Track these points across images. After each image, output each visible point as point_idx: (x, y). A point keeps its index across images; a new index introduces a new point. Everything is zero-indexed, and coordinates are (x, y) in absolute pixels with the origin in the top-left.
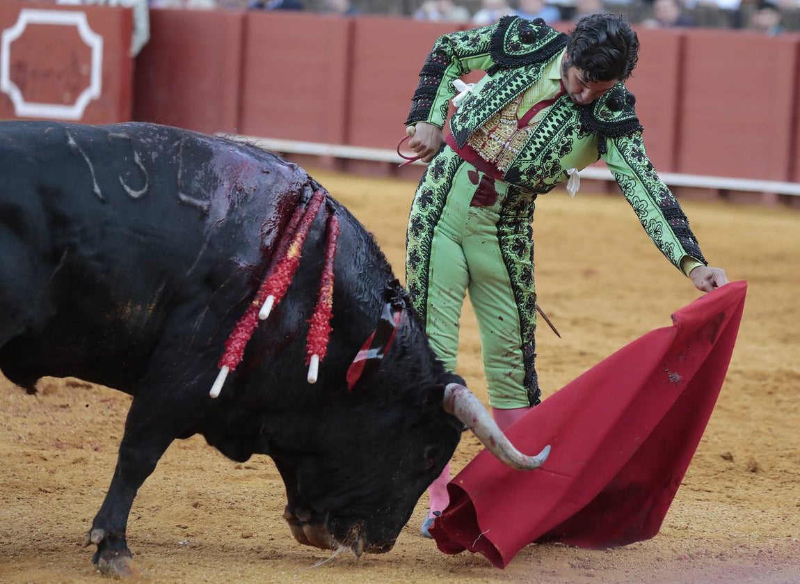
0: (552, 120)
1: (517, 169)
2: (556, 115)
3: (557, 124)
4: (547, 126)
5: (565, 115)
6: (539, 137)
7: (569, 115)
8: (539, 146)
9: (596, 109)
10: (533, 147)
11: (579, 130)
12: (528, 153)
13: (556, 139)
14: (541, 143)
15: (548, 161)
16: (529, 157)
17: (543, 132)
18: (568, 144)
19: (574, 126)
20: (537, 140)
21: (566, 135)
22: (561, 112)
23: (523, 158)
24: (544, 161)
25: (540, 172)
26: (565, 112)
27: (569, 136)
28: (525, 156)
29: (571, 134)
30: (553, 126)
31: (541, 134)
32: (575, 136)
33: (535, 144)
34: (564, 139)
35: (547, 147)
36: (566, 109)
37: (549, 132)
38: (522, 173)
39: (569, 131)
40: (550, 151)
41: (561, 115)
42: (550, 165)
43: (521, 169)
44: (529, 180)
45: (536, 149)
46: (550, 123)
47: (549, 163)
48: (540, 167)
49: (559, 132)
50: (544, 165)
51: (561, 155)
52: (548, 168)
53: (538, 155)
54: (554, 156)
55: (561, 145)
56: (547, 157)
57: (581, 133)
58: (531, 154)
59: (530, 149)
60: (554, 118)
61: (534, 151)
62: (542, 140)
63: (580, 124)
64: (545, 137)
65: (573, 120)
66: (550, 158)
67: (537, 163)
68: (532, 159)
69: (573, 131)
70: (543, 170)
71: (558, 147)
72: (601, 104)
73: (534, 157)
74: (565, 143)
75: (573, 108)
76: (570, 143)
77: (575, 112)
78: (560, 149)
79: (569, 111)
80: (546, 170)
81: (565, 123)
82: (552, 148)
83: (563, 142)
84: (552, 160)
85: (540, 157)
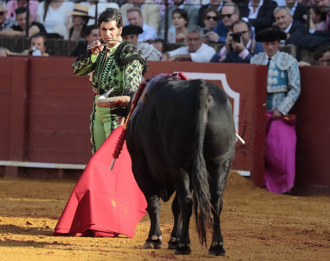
1: (102, 89)
3: (108, 67)
4: (105, 69)
5: (111, 63)
8: (105, 78)
9: (121, 55)
15: (111, 81)
16: (103, 83)
18: (115, 72)
19: (115, 65)
21: (113, 69)
24: (109, 81)
25: (110, 86)
26: (110, 61)
27: (114, 69)
28: (102, 83)
29: (115, 68)
30: (108, 68)
34: (113, 71)
35: (108, 76)
37: (107, 71)
38: (104, 89)
39: (114, 67)
40: (110, 77)
41: (109, 63)
42: (113, 82)
43: (103, 88)
45: (104, 79)
47: (112, 81)
48: (109, 85)
49: (110, 69)
50: (110, 83)
51: (115, 76)
52: (113, 83)
53: (106, 81)
54: (113, 78)
55: (113, 73)
56: (110, 80)
57: (119, 66)
61: (104, 80)
62: (105, 75)
63: (117, 63)
65: (114, 63)
66: (111, 79)
67: (107, 83)
69: (115, 67)
70: (111, 84)
71: (112, 75)
72: (123, 53)
73: (105, 82)
74: (114, 72)
75: (113, 59)
76: (116, 71)
77: (114, 60)
78: (113, 75)
79: (112, 61)
80: (113, 84)
81: (111, 65)
82: (110, 76)
83: (113, 72)
84: (113, 80)
85: (107, 81)
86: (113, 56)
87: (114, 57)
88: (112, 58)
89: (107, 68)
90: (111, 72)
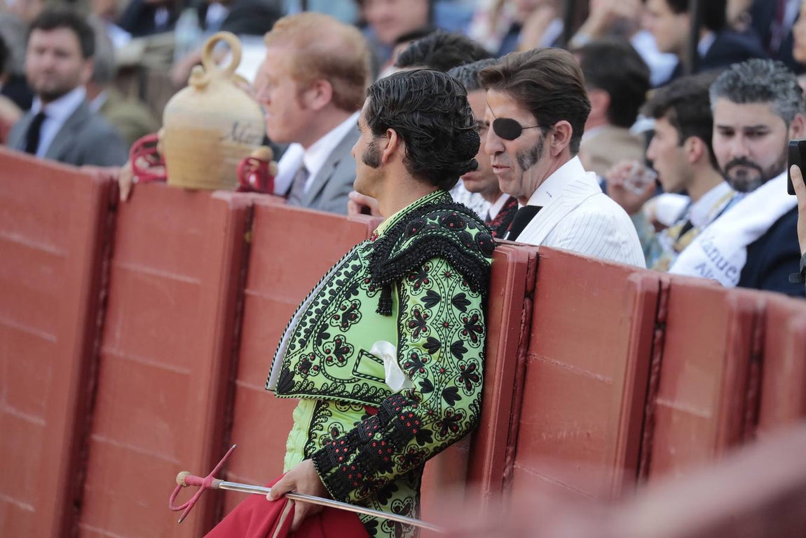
0: (331, 285)
1: (288, 370)
2: (340, 275)
3: (335, 288)
4: (323, 296)
5: (351, 271)
6: (311, 314)
8: (309, 326)
10: (302, 330)
11: (369, 284)
12: (296, 342)
13: (333, 308)
14: (311, 320)
15: (324, 341)
16: (298, 347)
17: (317, 304)
18: (351, 309)
19: (360, 282)
20: (308, 319)
21: (348, 297)
22: (346, 270)
23: (292, 352)
24: (318, 343)
25: (316, 362)
26: (354, 267)
27: (353, 297)
28: (294, 348)
29: (356, 293)
30: (331, 292)
31: (314, 309)
32: (362, 295)
33: (305, 324)
35: (319, 323)
36: (357, 262)
37: (324, 302)
38: (293, 373)
39: (353, 290)
40: (325, 327)
41: (346, 273)
42: (332, 347)
43: (291, 369)
44: (305, 379)
45: (306, 331)
46: (327, 290)
47: (329, 344)
48: (314, 356)
49: (338, 296)
50: (321, 348)
52: (328, 352)
53: (308, 339)
54: (333, 331)
55: (340, 313)
56: (323, 335)
57: (372, 289)
58: (300, 341)
59: (299, 335)
60: (335, 280)
61: (303, 336)
63: (370, 277)
64: (316, 311)
65: (361, 273)
66: (328, 336)
67: (309, 349)
68: (302, 347)
69: (359, 289)
70: (320, 355)
71: (337, 318)
73: (303, 344)
74: (348, 308)
76: (355, 307)
78: (341, 320)
80: (327, 356)
81: (348, 281)
82: (328, 322)
83: (344, 308)
84: (331, 339)
86: (372, 249)
87: (371, 254)
89: (330, 288)
90: (336, 309)
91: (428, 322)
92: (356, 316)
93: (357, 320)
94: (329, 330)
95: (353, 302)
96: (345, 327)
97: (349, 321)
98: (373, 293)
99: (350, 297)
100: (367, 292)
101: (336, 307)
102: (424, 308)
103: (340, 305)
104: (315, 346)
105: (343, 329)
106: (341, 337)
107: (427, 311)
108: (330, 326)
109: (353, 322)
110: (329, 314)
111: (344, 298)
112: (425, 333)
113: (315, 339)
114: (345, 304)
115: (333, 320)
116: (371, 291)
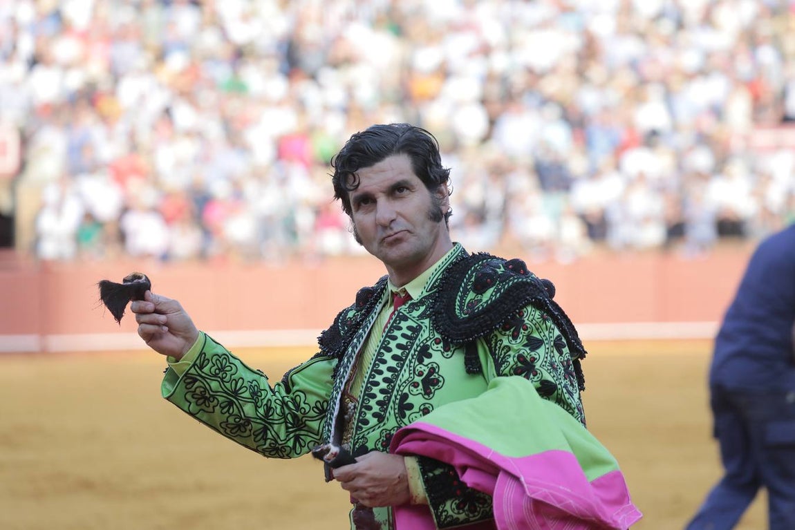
0: (389, 350)
1: (363, 448)
2: (395, 338)
3: (399, 352)
4: (384, 362)
5: (409, 333)
6: (377, 384)
7: (416, 330)
8: (380, 397)
9: (457, 303)
10: (372, 403)
11: (441, 344)
12: (369, 416)
13: (406, 375)
14: (382, 391)
15: (408, 413)
16: (373, 421)
17: (380, 373)
18: (430, 373)
19: (429, 343)
20: (375, 390)
21: (421, 361)
22: (401, 332)
23: (365, 427)
24: (401, 414)
26: (409, 328)
27: (426, 361)
28: (366, 423)
29: (430, 356)
30: (395, 357)
31: (379, 378)
32: (437, 357)
33: (374, 396)
34: (420, 368)
35: (395, 392)
36: (410, 323)
37: (390, 369)
39: (424, 352)
40: (405, 397)
41: (404, 336)
42: (419, 416)
43: (371, 446)
45: (379, 403)
46: (387, 356)
47: (414, 415)
49: (407, 362)
50: (406, 420)
51: (427, 392)
54: (416, 401)
55: (418, 379)
56: (403, 406)
57: (446, 348)
58: (375, 415)
59: (370, 408)
60: (393, 344)
61: (376, 409)
62: (384, 385)
63: (437, 336)
64: (385, 380)
65: (425, 334)
66: (411, 406)
67: (391, 423)
68: (380, 422)
69: (430, 351)
71: (416, 385)
72: (465, 292)
73: (380, 417)
74: (425, 373)
75: (421, 317)
76: (432, 371)
77: (427, 321)
78: (421, 386)
79: (415, 325)
81: (413, 344)
82: (406, 391)
83: (420, 374)
84: (416, 409)
85: (392, 412)
86: (422, 309)
87: (424, 313)
88: (416, 314)
89: (391, 354)
90: (412, 375)
91: (537, 365)
92: (438, 381)
93: (440, 384)
94: (411, 400)
95: (430, 366)
96: (428, 394)
97: (431, 388)
98: (450, 353)
99: (423, 361)
100: (442, 353)
101: (410, 374)
102: (529, 352)
103: (414, 372)
104: (398, 419)
105: (426, 397)
106: (427, 406)
107: (533, 353)
108: (410, 396)
109: (436, 387)
110: (405, 382)
111: (417, 363)
112: (536, 378)
113: (396, 411)
114: (420, 369)
115: (412, 388)
116: (447, 351)
